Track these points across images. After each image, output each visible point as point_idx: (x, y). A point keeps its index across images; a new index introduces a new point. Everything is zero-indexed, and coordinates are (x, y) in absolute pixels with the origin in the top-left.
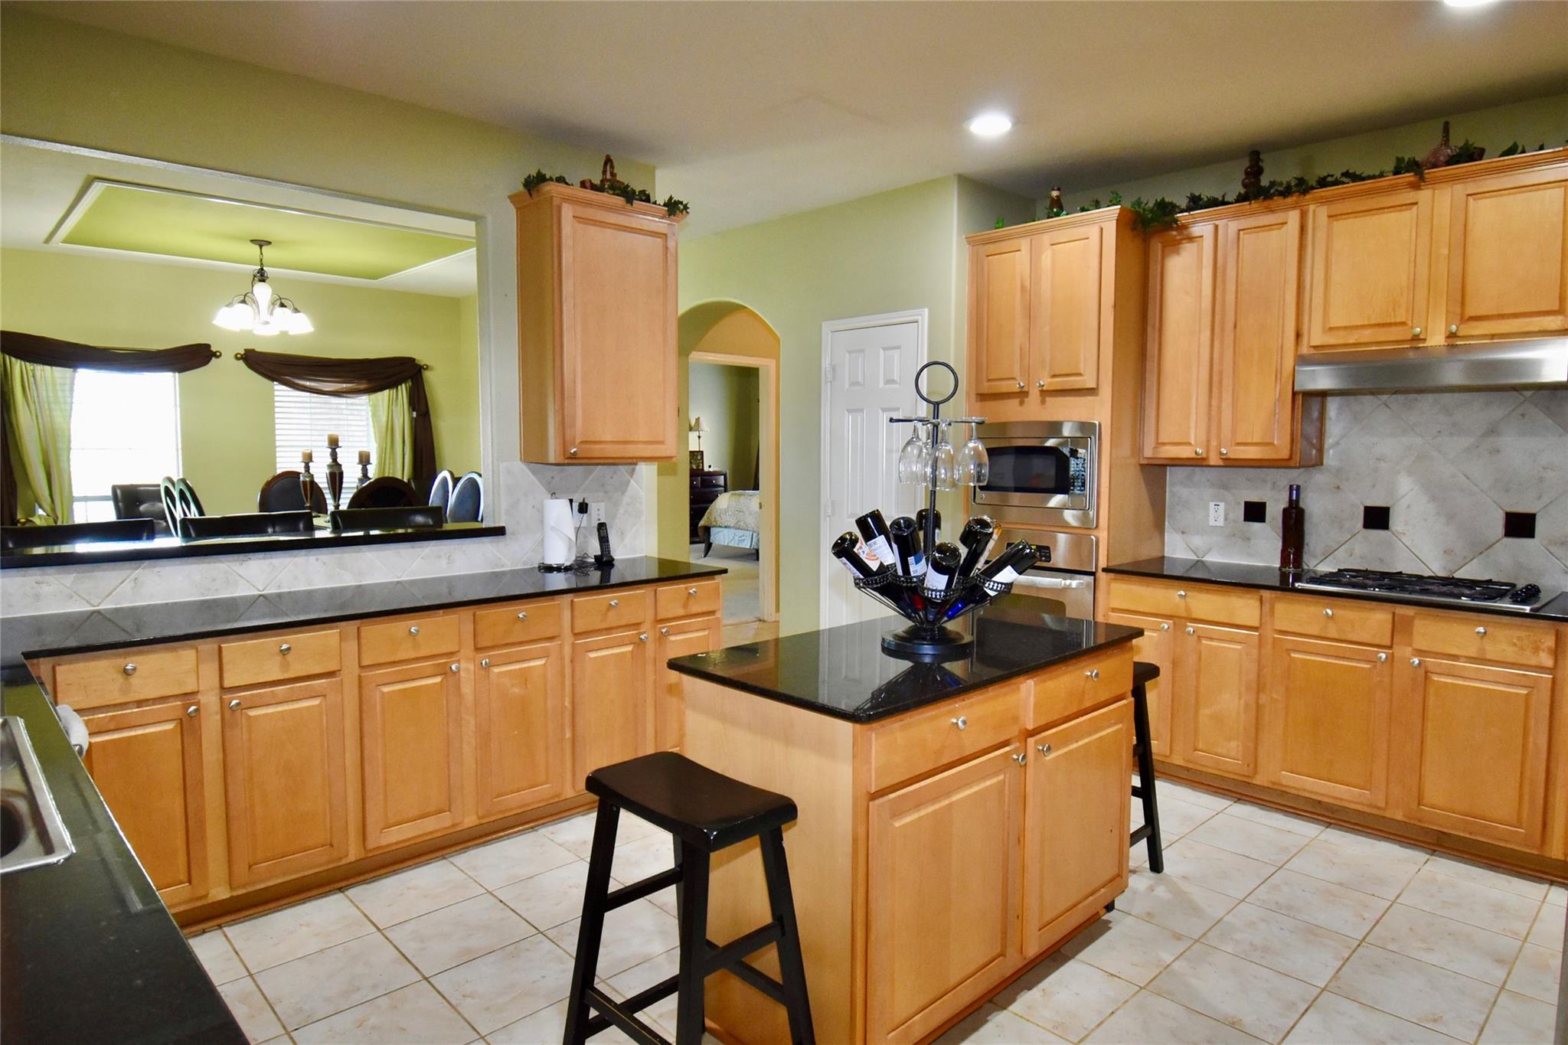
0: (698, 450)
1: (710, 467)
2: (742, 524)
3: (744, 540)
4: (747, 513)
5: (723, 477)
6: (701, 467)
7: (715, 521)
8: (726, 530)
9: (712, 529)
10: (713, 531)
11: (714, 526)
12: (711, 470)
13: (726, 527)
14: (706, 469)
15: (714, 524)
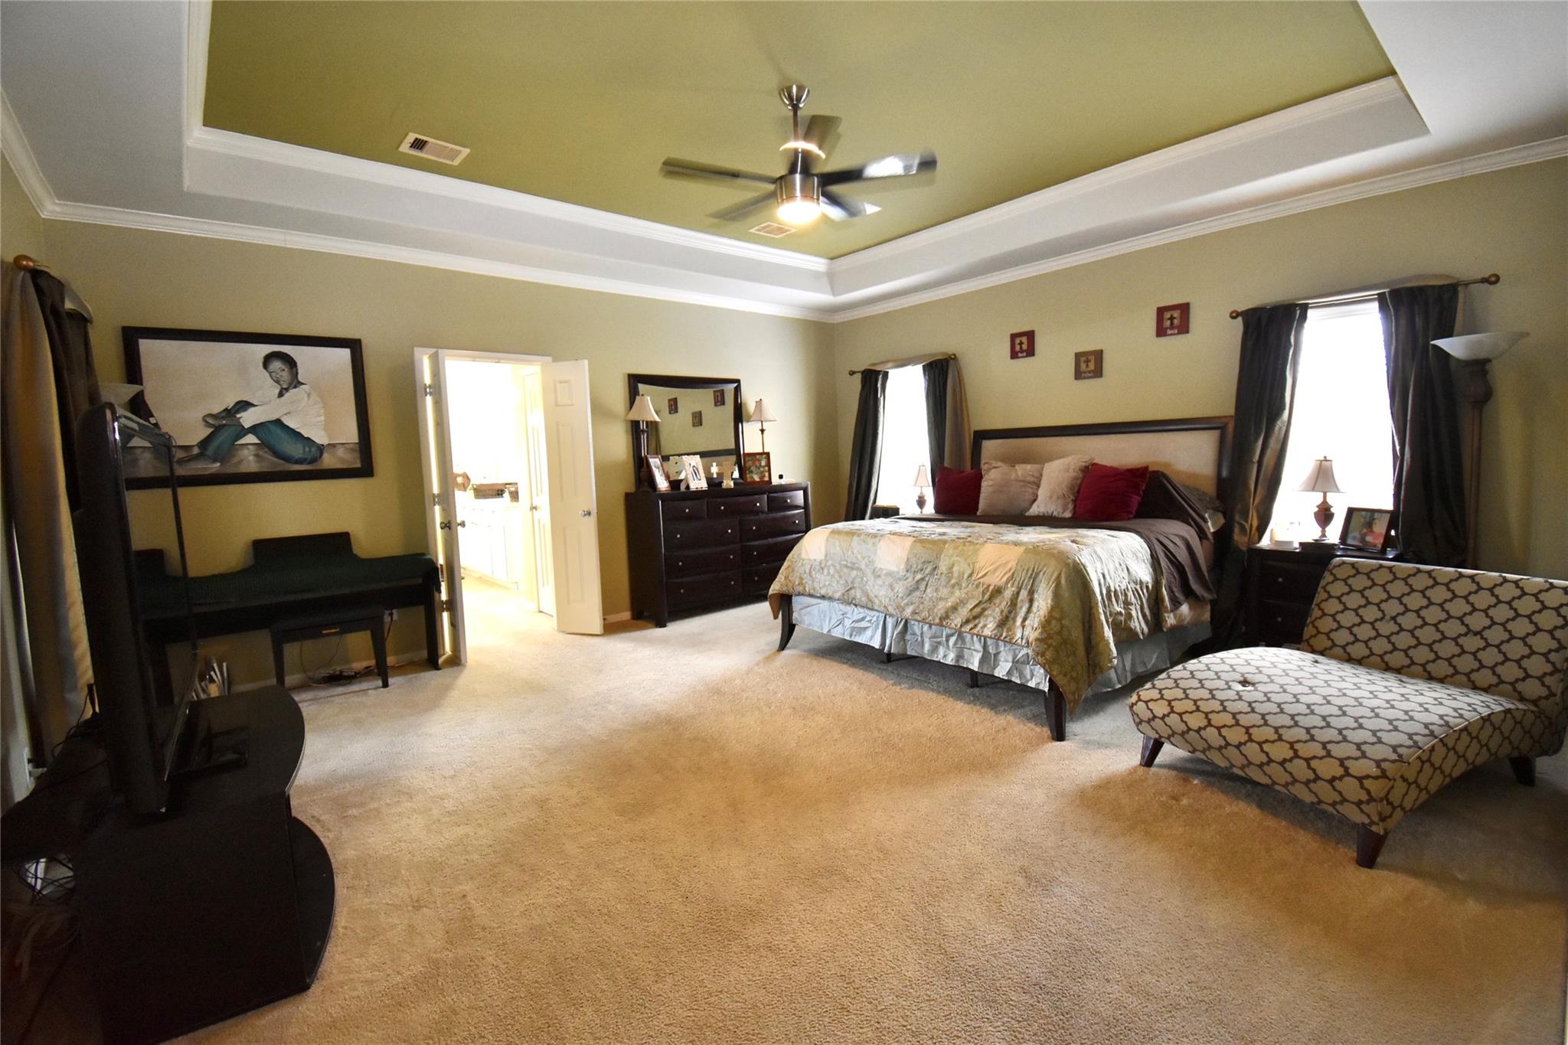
0: (761, 451)
1: (781, 477)
2: (858, 594)
3: (865, 628)
4: (869, 572)
5: (801, 492)
6: (767, 479)
7: (800, 584)
8: (825, 604)
9: (794, 599)
10: (797, 603)
11: (799, 594)
12: (783, 482)
13: (823, 597)
14: (775, 481)
15: (800, 589)
